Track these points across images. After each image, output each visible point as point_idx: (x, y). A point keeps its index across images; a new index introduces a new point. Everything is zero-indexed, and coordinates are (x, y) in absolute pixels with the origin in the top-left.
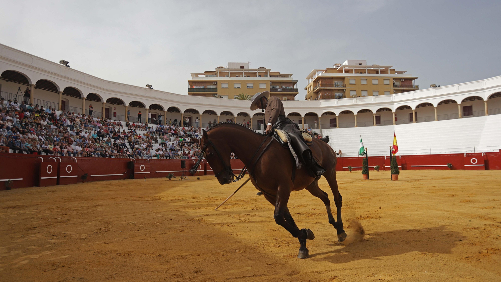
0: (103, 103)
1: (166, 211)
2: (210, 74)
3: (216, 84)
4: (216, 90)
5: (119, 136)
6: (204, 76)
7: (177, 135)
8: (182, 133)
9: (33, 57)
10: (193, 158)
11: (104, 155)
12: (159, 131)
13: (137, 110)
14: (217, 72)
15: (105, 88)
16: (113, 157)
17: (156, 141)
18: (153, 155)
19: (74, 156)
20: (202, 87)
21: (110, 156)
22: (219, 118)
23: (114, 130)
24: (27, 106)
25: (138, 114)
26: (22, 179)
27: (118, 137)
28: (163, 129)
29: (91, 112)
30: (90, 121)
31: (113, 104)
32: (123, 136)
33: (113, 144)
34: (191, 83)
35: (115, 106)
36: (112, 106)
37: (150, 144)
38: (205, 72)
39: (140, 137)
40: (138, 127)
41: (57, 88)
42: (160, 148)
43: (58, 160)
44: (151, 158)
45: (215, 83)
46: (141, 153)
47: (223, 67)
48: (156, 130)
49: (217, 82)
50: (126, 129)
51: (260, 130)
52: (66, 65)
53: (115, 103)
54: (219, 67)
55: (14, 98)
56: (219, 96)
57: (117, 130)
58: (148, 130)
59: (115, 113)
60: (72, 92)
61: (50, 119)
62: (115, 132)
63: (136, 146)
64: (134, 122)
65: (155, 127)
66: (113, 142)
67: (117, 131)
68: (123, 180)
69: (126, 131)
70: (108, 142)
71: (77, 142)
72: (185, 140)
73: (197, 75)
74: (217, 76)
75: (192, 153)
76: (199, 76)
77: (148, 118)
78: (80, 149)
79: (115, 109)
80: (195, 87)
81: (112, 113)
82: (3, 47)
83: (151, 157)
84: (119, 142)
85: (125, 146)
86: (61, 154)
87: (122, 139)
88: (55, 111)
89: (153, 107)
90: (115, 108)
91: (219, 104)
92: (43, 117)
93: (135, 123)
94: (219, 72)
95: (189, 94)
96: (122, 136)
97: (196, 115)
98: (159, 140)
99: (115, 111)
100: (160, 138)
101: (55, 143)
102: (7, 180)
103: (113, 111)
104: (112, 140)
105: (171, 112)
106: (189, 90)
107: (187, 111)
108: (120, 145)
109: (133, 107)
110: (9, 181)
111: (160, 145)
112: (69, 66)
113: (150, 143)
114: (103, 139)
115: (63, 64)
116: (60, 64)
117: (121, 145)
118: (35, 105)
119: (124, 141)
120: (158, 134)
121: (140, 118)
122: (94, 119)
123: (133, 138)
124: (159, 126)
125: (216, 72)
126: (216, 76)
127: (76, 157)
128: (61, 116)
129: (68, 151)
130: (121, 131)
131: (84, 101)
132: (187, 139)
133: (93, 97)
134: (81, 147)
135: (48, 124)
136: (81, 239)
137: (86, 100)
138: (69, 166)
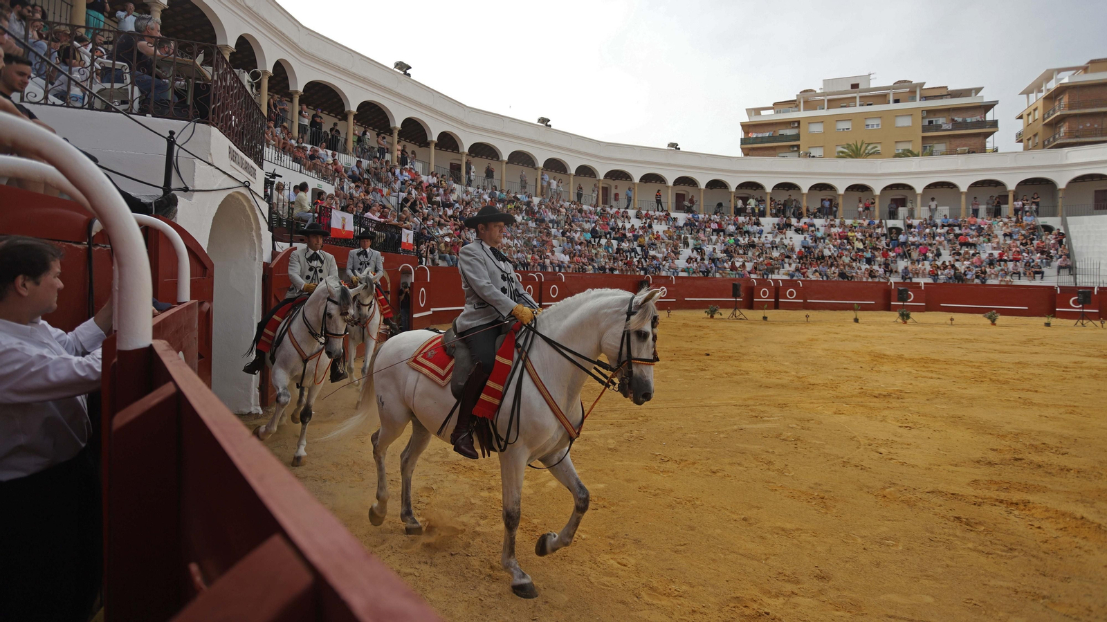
0: (599, 180)
2: (785, 107)
3: (796, 125)
4: (797, 137)
5: (624, 235)
6: (772, 112)
7: (723, 231)
8: (732, 228)
9: (504, 118)
10: (753, 276)
11: (603, 268)
12: (689, 224)
14: (800, 102)
15: (602, 154)
16: (616, 272)
17: (686, 244)
18: (680, 269)
19: (560, 271)
20: (767, 134)
21: (612, 270)
22: (805, 198)
23: (617, 225)
24: (498, 193)
25: (657, 195)
27: (622, 238)
28: (697, 221)
29: (579, 196)
30: (581, 211)
31: (614, 180)
32: (631, 235)
33: (616, 250)
34: (746, 127)
35: (617, 182)
36: (612, 183)
37: (677, 249)
38: (775, 104)
39: (658, 238)
40: (655, 219)
41: (533, 161)
42: (692, 256)
43: (539, 277)
44: (678, 274)
45: (796, 123)
46: (661, 266)
47: (812, 91)
48: (686, 224)
49: (799, 122)
50: (637, 223)
51: (897, 219)
52: (547, 125)
53: (617, 179)
54: (804, 91)
56: (805, 152)
57: (620, 225)
58: (671, 223)
59: (616, 195)
60: (555, 166)
61: (527, 214)
62: (619, 229)
63: (652, 253)
64: (648, 210)
65: (682, 218)
66: (615, 246)
67: (620, 227)
69: (636, 227)
70: (609, 245)
71: (564, 248)
72: (737, 241)
73: (757, 111)
74: (799, 111)
75: (749, 266)
76: (763, 113)
77: (672, 201)
78: (566, 259)
80: (754, 135)
81: (613, 196)
82: (470, 110)
83: (678, 273)
84: (625, 245)
85: (636, 252)
86: (544, 267)
87: (629, 241)
88: (531, 198)
89: (681, 181)
91: (806, 170)
92: (518, 209)
93: (650, 212)
94: (804, 102)
95: (743, 152)
96: (629, 235)
98: (691, 242)
99: (616, 191)
100: (692, 238)
101: (535, 249)
103: (613, 191)
104: (615, 243)
105: (711, 189)
106: (743, 142)
107: (742, 186)
108: (626, 251)
109: (645, 183)
111: (693, 252)
112: (550, 126)
113: (676, 247)
114: (599, 241)
115: (542, 123)
116: (538, 124)
117: (628, 251)
118: (507, 191)
119: (631, 243)
120: (688, 231)
123: (647, 239)
124: (690, 216)
125: (797, 102)
126: (796, 109)
127: (562, 273)
128: (540, 205)
129: (551, 263)
130: (628, 226)
131: (572, 179)
132: (741, 239)
133: (585, 171)
134: (568, 256)
135: (523, 219)
137: (574, 176)
138: (554, 288)
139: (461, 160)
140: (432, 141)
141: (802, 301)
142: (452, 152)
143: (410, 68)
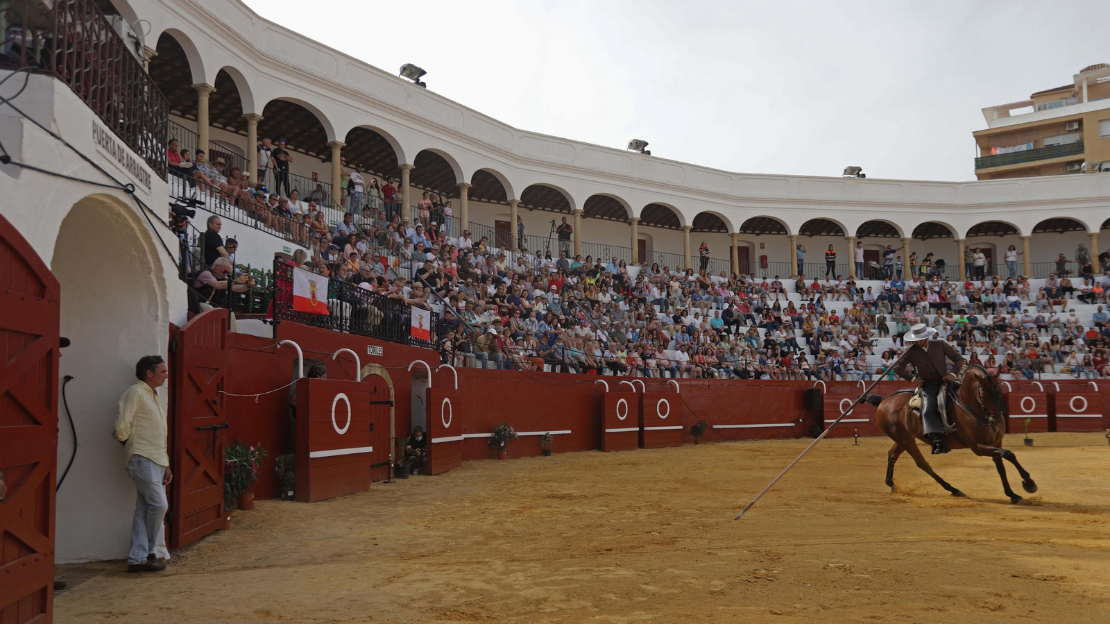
0: (733, 235)
1: (935, 540)
2: (1054, 99)
3: (1076, 126)
4: (1079, 147)
5: (779, 319)
6: (1030, 109)
7: (948, 306)
8: (964, 300)
9: (574, 145)
10: (1004, 377)
11: (743, 374)
12: (889, 297)
13: (821, 243)
14: (1081, 88)
15: (735, 193)
16: (766, 377)
17: (884, 329)
18: (875, 369)
19: (673, 376)
20: (1024, 148)
21: (758, 374)
22: (1095, 241)
23: (765, 305)
24: (570, 261)
25: (827, 254)
26: (569, 432)
27: (776, 324)
28: (900, 292)
29: (704, 262)
30: (704, 286)
31: (758, 235)
32: (789, 318)
33: (763, 344)
34: (983, 139)
35: (765, 238)
36: (753, 239)
37: (866, 338)
38: (1033, 96)
39: (834, 320)
40: (829, 292)
41: (626, 212)
42: (895, 349)
43: (638, 386)
44: (871, 377)
45: (1077, 123)
46: (842, 366)
47: (1102, 66)
48: (881, 297)
49: (1080, 122)
50: (796, 300)
52: (643, 151)
53: (762, 232)
54: (1089, 69)
55: (545, 247)
56: (1094, 166)
57: (771, 304)
58: (856, 298)
59: (763, 258)
60: (660, 215)
61: (616, 289)
62: (768, 309)
63: (826, 346)
64: (816, 279)
65: (876, 287)
66: (763, 338)
67: (771, 306)
68: (794, 440)
69: (797, 305)
70: (752, 335)
71: (677, 341)
72: (973, 320)
73: (1003, 110)
74: (1081, 101)
75: (1000, 359)
76: (1013, 112)
77: (856, 263)
78: (684, 357)
79: (762, 246)
80: (999, 151)
81: (757, 259)
82: (521, 134)
83: (870, 375)
84: (779, 336)
85: (796, 346)
86: (645, 370)
87: (785, 327)
88: (625, 267)
89: (872, 228)
90: (763, 244)
91: (1094, 194)
92: (602, 286)
93: (820, 282)
94: (1089, 87)
95: (980, 177)
96: (786, 318)
97: (1009, 239)
98: (890, 324)
99: (763, 253)
100: (893, 319)
101: (631, 345)
102: (543, 433)
103: (758, 253)
104: (762, 331)
105: (924, 239)
106: (980, 164)
107: (976, 230)
108: (781, 344)
109: (810, 236)
110: (547, 434)
111: (895, 341)
112: (649, 153)
113: (864, 334)
114: (737, 329)
115: (635, 148)
116: (629, 150)
117: (785, 345)
118: (585, 258)
119: (790, 332)
120: (886, 307)
121: (831, 265)
122: (715, 279)
123: (816, 324)
124: (888, 285)
125: (1076, 89)
126: (1074, 100)
127: (677, 380)
128: (640, 277)
129: (658, 365)
130: (784, 304)
131: (688, 234)
132: (980, 317)
133: (709, 222)
134: (686, 354)
135: (613, 300)
136: (713, 593)
137: (692, 230)
138: (663, 402)
139: (511, 215)
140: (464, 184)
141: (1100, 416)
142: (498, 203)
143: (423, 73)
